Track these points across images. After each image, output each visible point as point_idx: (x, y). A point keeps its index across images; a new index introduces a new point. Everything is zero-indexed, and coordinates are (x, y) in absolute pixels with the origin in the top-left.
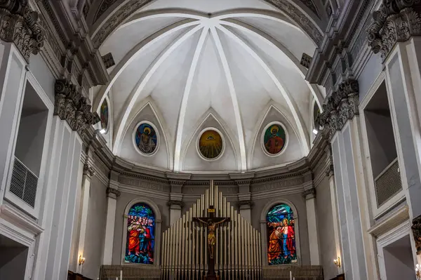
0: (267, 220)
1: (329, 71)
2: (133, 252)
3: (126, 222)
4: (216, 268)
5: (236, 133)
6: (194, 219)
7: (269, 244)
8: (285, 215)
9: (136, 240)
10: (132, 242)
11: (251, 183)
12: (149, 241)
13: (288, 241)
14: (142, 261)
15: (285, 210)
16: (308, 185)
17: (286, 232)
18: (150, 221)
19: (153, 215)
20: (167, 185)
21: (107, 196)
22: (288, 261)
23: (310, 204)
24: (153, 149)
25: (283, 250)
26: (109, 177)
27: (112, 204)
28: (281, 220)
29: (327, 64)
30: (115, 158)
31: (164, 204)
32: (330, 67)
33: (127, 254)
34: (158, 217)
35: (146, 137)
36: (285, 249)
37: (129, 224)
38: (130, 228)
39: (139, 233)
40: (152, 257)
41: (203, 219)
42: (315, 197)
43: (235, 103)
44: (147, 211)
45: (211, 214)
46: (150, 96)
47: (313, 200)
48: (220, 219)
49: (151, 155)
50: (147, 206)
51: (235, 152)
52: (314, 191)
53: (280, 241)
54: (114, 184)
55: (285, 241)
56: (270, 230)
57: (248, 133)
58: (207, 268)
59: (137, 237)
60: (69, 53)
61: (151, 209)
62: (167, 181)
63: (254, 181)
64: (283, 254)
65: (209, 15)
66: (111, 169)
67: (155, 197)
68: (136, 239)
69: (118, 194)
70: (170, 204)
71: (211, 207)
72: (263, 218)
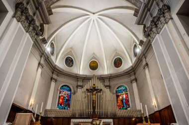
0: (116, 92)
1: (148, 13)
2: (61, 105)
3: (59, 92)
4: (96, 111)
5: (103, 61)
6: (87, 90)
7: (117, 102)
8: (124, 90)
10: (61, 101)
12: (68, 100)
14: (65, 109)
15: (122, 88)
16: (133, 77)
17: (124, 97)
18: (69, 92)
19: (70, 90)
20: (76, 79)
21: (51, 81)
22: (126, 109)
23: (134, 85)
24: (72, 66)
25: (124, 104)
26: (53, 73)
27: (53, 84)
28: (122, 92)
30: (55, 65)
31: (75, 86)
32: (149, 11)
33: (58, 106)
34: (73, 91)
35: (69, 61)
37: (60, 93)
38: (60, 95)
39: (64, 97)
40: (69, 107)
41: (91, 89)
43: (103, 50)
44: (68, 88)
45: (94, 87)
46: (71, 48)
47: (135, 83)
48: (98, 89)
49: (71, 68)
50: (68, 87)
51: (103, 68)
52: (136, 80)
53: (122, 101)
54: (55, 76)
55: (124, 101)
56: (118, 96)
57: (108, 61)
58: (92, 111)
61: (70, 88)
62: (77, 77)
63: (110, 78)
64: (124, 106)
65: (94, 14)
66: (54, 70)
67: (72, 83)
68: (63, 99)
69: (56, 81)
70: (77, 86)
71: (94, 85)
72: (115, 92)
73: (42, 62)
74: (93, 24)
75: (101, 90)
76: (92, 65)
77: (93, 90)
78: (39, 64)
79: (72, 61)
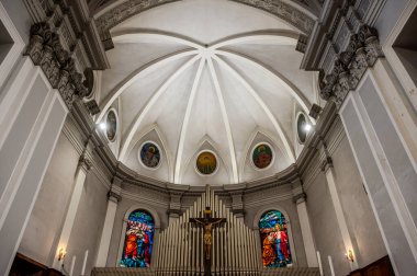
0: (260, 226)
1: (329, 44)
2: (130, 257)
3: (125, 226)
4: (213, 270)
5: (228, 153)
6: (191, 220)
7: (262, 249)
8: (277, 220)
9: (134, 245)
10: (130, 246)
11: (243, 193)
12: (147, 246)
13: (281, 246)
14: (138, 265)
15: (274, 216)
16: (298, 190)
17: (279, 237)
18: (150, 227)
19: (152, 222)
20: (167, 195)
21: (108, 199)
22: (284, 265)
23: (302, 208)
24: (156, 164)
25: (278, 254)
26: (112, 182)
27: (112, 207)
28: (274, 226)
29: (327, 36)
30: (118, 163)
31: (164, 213)
32: (331, 39)
33: (123, 258)
34: (157, 223)
35: (151, 154)
36: (279, 253)
37: (128, 228)
38: (129, 233)
39: (138, 238)
40: (149, 262)
41: (200, 219)
42: (306, 200)
44: (147, 218)
45: (208, 215)
46: (156, 123)
47: (303, 204)
48: (215, 220)
50: (147, 213)
51: (228, 169)
52: (305, 196)
53: (273, 245)
54: (116, 189)
55: (278, 246)
56: (263, 236)
57: (239, 153)
58: (203, 270)
59: (135, 242)
60: (58, 9)
61: (151, 215)
62: (167, 191)
63: (245, 191)
64: (277, 259)
65: (206, 46)
66: (114, 174)
67: (155, 205)
68: (135, 243)
69: (119, 199)
70: (169, 213)
71: (208, 208)
72: (256, 225)
73: (88, 156)
74: (204, 69)
75: (224, 220)
76: (203, 161)
77: (207, 221)
78: (81, 160)
79: (157, 152)
